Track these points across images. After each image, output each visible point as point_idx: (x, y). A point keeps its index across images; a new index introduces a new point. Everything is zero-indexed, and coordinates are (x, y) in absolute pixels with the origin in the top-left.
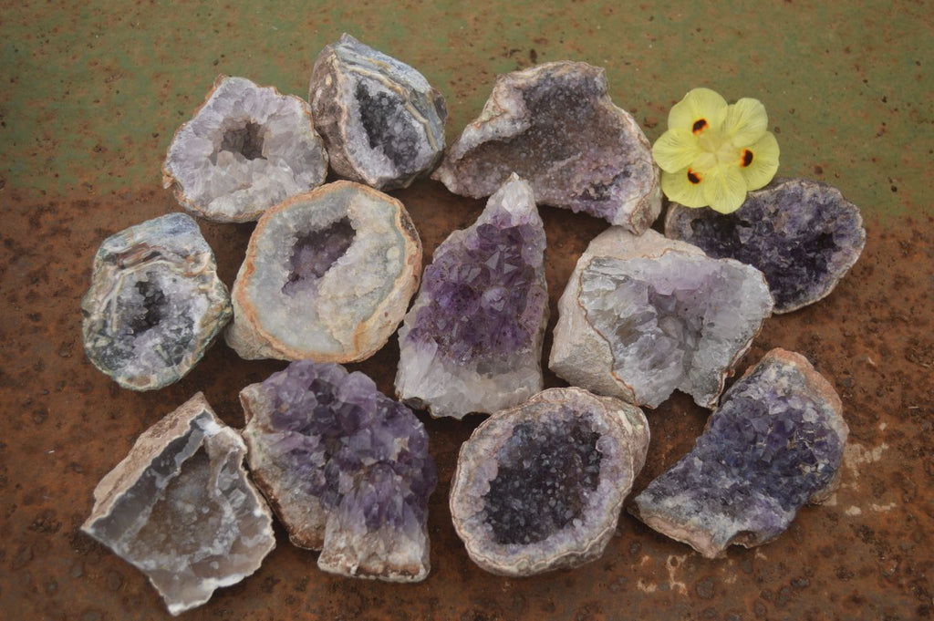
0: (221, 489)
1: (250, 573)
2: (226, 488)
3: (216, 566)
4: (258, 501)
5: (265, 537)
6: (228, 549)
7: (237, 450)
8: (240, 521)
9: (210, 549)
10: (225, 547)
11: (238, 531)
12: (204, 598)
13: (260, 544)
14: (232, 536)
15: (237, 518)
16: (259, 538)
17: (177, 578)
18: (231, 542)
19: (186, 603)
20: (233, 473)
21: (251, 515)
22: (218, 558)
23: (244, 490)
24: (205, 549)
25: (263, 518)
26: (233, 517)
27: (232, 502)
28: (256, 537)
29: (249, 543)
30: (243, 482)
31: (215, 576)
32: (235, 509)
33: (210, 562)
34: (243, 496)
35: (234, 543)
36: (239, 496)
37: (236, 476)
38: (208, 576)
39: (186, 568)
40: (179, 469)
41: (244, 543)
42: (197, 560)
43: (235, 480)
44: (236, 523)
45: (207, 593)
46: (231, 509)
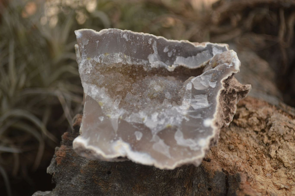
0: (193, 86)
1: (160, 166)
2: (198, 88)
3: (139, 136)
4: (215, 114)
5: (197, 146)
6: (160, 128)
7: (230, 65)
8: (188, 120)
9: (146, 118)
10: (158, 125)
11: (180, 123)
12: (107, 153)
13: (188, 148)
14: (171, 122)
15: (187, 116)
16: (191, 143)
17: (102, 119)
18: (167, 125)
19: (90, 143)
20: (212, 81)
21: (200, 121)
22: (146, 131)
23: (211, 99)
24: (142, 115)
25: (209, 130)
26: (185, 113)
27: (193, 103)
28: (190, 140)
29: (180, 140)
30: (216, 93)
31: (131, 145)
32: (191, 108)
33: (137, 130)
34: (206, 104)
35: (169, 128)
36: (203, 102)
37: (213, 85)
38: (125, 140)
39: (115, 119)
40: (174, 66)
41: (176, 137)
42: (128, 120)
43: (210, 87)
44: (183, 117)
45: (112, 153)
46: (188, 106)
